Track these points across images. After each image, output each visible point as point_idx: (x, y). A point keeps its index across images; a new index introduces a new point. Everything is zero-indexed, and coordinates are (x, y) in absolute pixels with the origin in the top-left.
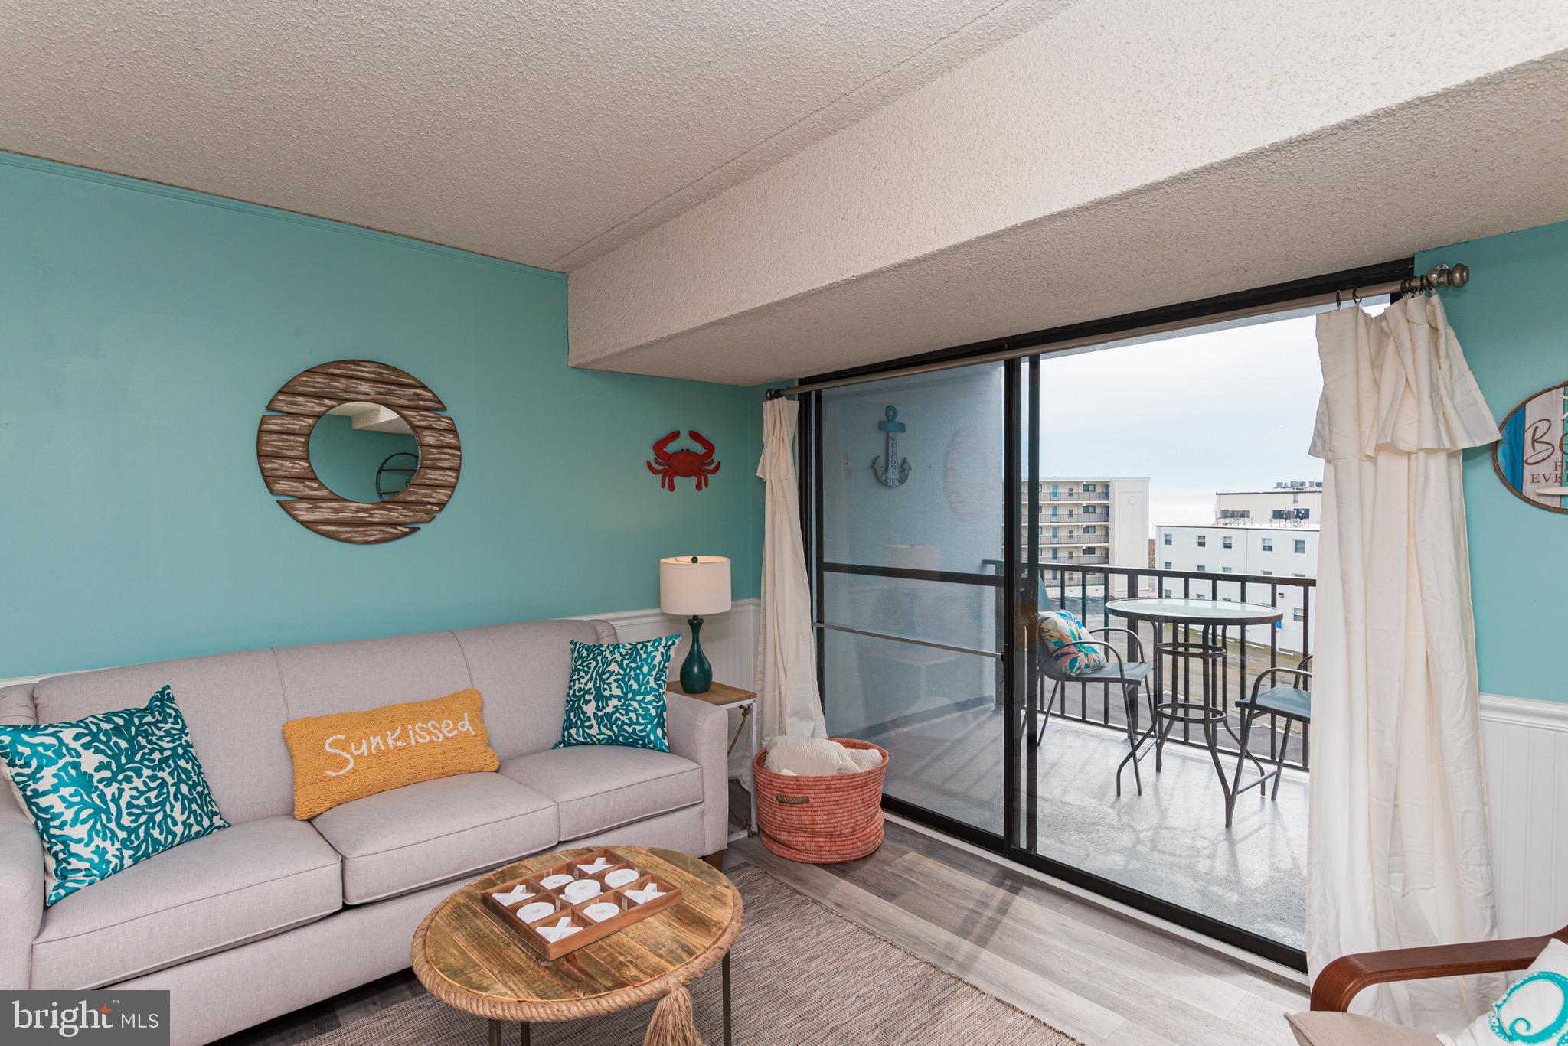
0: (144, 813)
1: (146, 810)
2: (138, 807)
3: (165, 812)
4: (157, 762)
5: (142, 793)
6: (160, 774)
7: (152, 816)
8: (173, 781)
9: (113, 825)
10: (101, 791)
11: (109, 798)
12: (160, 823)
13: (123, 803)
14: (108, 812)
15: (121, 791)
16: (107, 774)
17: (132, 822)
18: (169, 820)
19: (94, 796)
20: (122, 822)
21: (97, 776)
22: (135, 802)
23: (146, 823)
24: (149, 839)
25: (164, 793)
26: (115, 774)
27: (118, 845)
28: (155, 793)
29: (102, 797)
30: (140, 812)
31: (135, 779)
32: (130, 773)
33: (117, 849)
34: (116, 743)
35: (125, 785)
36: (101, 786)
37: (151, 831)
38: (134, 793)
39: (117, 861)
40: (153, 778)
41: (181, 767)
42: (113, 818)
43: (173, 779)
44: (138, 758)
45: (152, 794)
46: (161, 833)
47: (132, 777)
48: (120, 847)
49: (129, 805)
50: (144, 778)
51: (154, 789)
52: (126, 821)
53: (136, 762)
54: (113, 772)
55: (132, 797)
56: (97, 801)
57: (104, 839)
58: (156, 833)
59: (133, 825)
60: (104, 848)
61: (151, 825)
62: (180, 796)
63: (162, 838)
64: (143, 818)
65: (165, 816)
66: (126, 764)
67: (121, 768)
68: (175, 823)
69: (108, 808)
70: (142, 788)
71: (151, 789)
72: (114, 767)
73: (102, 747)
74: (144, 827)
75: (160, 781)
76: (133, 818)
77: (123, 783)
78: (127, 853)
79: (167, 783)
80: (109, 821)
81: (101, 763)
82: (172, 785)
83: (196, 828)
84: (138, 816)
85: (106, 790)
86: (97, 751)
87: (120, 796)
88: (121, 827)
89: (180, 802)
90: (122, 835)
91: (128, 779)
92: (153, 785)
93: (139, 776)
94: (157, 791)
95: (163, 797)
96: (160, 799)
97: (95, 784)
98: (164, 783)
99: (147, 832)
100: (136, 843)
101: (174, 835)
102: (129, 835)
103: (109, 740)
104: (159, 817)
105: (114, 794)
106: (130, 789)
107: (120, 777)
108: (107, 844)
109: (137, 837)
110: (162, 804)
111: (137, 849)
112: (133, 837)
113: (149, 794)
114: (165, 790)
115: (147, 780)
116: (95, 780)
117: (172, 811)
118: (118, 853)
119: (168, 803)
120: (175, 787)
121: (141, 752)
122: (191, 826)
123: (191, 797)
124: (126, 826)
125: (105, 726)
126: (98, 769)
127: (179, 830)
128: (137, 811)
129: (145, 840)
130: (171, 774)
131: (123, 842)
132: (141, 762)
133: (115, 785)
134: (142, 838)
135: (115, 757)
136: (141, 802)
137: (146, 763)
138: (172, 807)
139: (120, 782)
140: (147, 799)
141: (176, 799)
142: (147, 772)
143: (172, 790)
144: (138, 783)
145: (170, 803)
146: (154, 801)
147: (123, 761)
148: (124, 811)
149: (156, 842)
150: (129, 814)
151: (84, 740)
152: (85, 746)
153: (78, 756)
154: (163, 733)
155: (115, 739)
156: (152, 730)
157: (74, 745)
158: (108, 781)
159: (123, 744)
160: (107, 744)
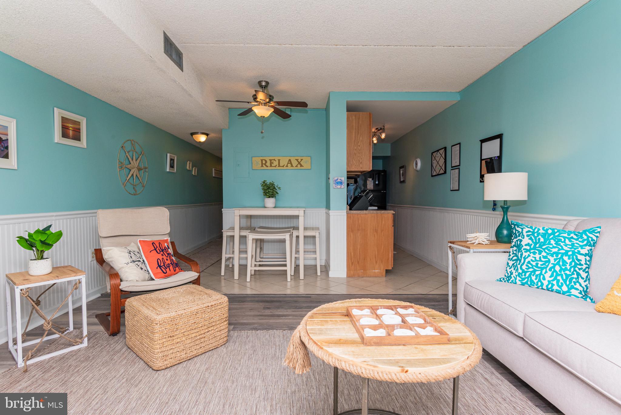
0: (532, 268)
1: (534, 267)
2: (531, 264)
3: (542, 272)
4: (552, 252)
5: (536, 260)
6: (549, 257)
7: (535, 271)
8: (554, 263)
9: (519, 266)
10: (522, 253)
11: (523, 256)
12: (537, 276)
13: (527, 260)
14: (520, 261)
15: (529, 256)
16: (528, 248)
17: (526, 269)
18: (542, 276)
19: (520, 253)
20: (522, 267)
21: (524, 247)
22: (531, 262)
23: (532, 272)
24: (530, 278)
25: (546, 265)
26: (531, 249)
27: (517, 274)
28: (542, 263)
29: (522, 255)
30: (531, 267)
31: (537, 254)
32: (536, 251)
33: (516, 275)
34: (539, 239)
35: (532, 255)
36: (523, 251)
37: (532, 276)
38: (533, 259)
39: (514, 279)
40: (545, 257)
41: (563, 259)
42: (521, 264)
43: (555, 262)
44: (544, 247)
45: (540, 263)
46: (536, 279)
47: (536, 253)
48: (517, 275)
49: (529, 262)
50: (541, 255)
51: (542, 261)
52: (524, 267)
53: (542, 248)
54: (530, 247)
55: (531, 260)
56: (519, 256)
57: (514, 270)
58: (534, 278)
59: (526, 270)
60: (513, 272)
61: (533, 274)
62: (553, 270)
63: (536, 281)
64: (531, 270)
65: (541, 274)
66: (537, 247)
67: (535, 248)
68: (544, 279)
69: (521, 260)
70: (538, 259)
71: (541, 260)
72: (532, 247)
73: (533, 238)
74: (529, 273)
75: (547, 260)
76: (527, 267)
77: (532, 254)
78: (518, 278)
79: (550, 262)
80: (519, 264)
81: (529, 243)
82: (552, 264)
83: (555, 287)
84: (529, 268)
85: (524, 253)
86: (531, 239)
87: (527, 257)
88: (521, 268)
89: (551, 272)
90: (520, 271)
91: (534, 253)
93: (540, 254)
94: (543, 263)
95: (544, 266)
96: (542, 266)
97: (522, 249)
98: (549, 261)
99: (530, 275)
100: (523, 277)
101: (542, 284)
102: (522, 272)
103: (538, 236)
104: (538, 273)
105: (526, 256)
106: (533, 257)
107: (532, 251)
108: (514, 271)
109: (525, 275)
110: (542, 269)
111: (523, 279)
112: (523, 274)
113: (538, 262)
114: (547, 264)
115: (542, 257)
116: (523, 248)
117: (545, 273)
118: (515, 276)
119: (545, 269)
120: (552, 265)
121: (547, 246)
122: (553, 285)
123: (559, 273)
124: (523, 269)
125: (541, 231)
126: (526, 245)
127: (545, 283)
128: (530, 266)
129: (528, 278)
130: (555, 260)
131: (519, 274)
132: (544, 249)
133: (528, 253)
134: (527, 276)
135: (536, 244)
136: (534, 264)
137: (546, 250)
138: (546, 272)
139: (531, 253)
140: (537, 264)
141: (550, 270)
142: (544, 254)
143: (551, 265)
144: (537, 256)
145: (546, 270)
146: (539, 266)
147: (537, 246)
148: (526, 263)
149: (532, 281)
150: (527, 265)
151: (529, 233)
152: (528, 236)
153: (523, 238)
154: (570, 243)
155: (540, 237)
156: (565, 240)
157: (525, 234)
158: (527, 251)
159: (542, 240)
160: (535, 238)
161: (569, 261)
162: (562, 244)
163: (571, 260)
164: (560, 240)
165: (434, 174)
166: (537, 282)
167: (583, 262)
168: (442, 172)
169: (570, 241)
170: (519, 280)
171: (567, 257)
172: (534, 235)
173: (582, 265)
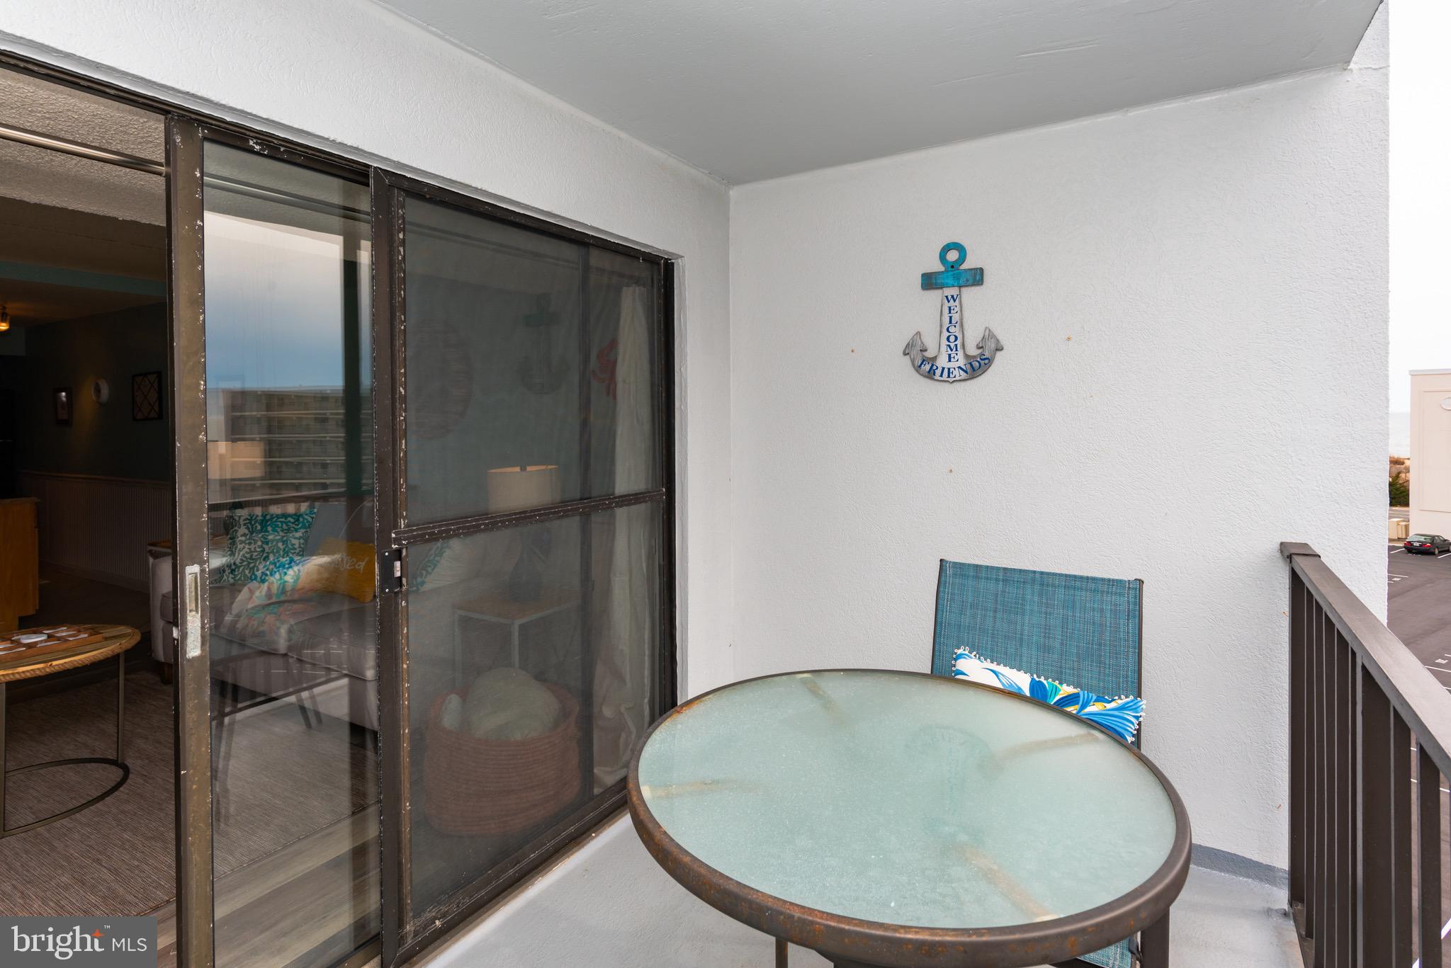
5: (251, 552)
12: (250, 569)
15: (244, 548)
16: (243, 538)
21: (240, 538)
27: (230, 571)
31: (252, 545)
35: (247, 546)
36: (238, 543)
38: (248, 550)
40: (259, 547)
46: (249, 573)
47: (252, 543)
50: (256, 546)
58: (247, 572)
70: (253, 550)
72: (248, 537)
73: (250, 526)
84: (243, 561)
86: (248, 528)
91: (250, 544)
92: (258, 550)
93: (255, 543)
99: (243, 570)
101: (256, 576)
102: (236, 568)
103: (255, 523)
104: (252, 565)
107: (247, 542)
110: (256, 560)
116: (238, 540)
125: (259, 518)
129: (241, 573)
130: (270, 548)
133: (243, 545)
136: (248, 556)
140: (252, 556)
144: (253, 547)
146: (254, 557)
151: (246, 522)
152: (244, 525)
153: (240, 528)
154: (286, 528)
155: (257, 524)
156: (282, 526)
157: (242, 522)
158: (242, 542)
159: (259, 528)
160: (252, 525)
161: (282, 547)
162: (279, 530)
163: (285, 546)
164: (277, 526)
165: (138, 417)
166: (251, 576)
167: (297, 546)
168: (153, 415)
169: (287, 525)
170: (232, 578)
171: (281, 544)
172: (251, 523)
173: (296, 549)
